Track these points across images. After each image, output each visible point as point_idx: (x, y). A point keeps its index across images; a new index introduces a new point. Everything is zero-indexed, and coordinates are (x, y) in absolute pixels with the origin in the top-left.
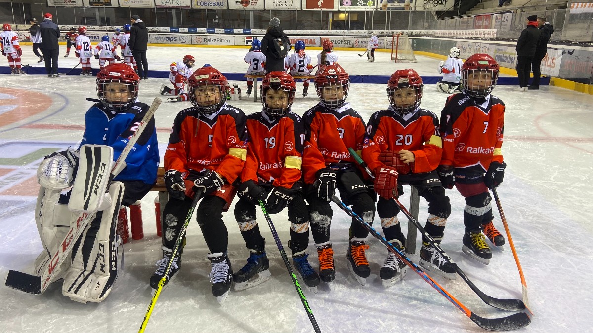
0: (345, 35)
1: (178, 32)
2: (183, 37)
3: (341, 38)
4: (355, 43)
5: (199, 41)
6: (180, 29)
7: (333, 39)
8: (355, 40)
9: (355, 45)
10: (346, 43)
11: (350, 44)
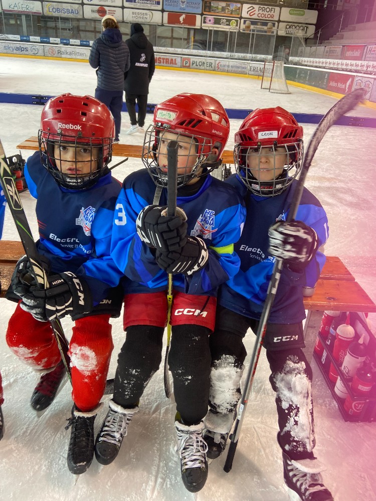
0: (207, 57)
1: (29, 41)
2: (34, 47)
3: (203, 59)
4: (217, 66)
5: (52, 52)
6: (32, 38)
7: (194, 59)
8: (217, 62)
10: (208, 65)
11: (212, 67)
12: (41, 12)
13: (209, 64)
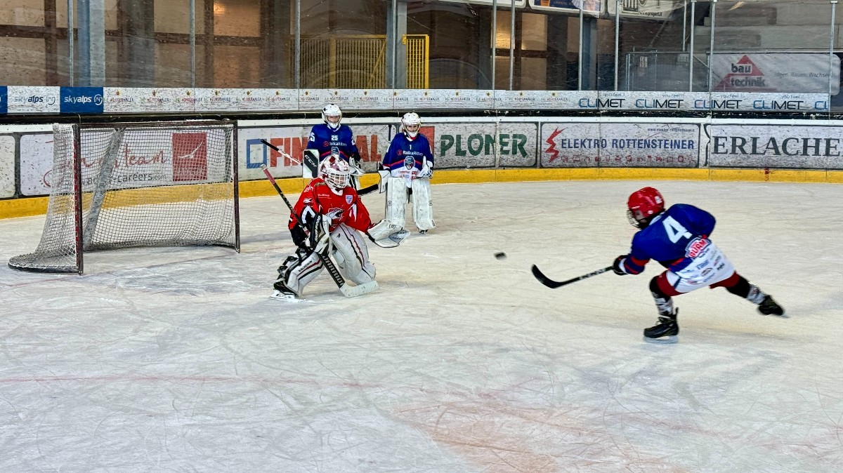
0: (502, 113)
3: (486, 126)
4: (546, 146)
7: (449, 130)
8: (547, 132)
9: (546, 157)
10: (509, 147)
11: (524, 154)
13: (510, 141)
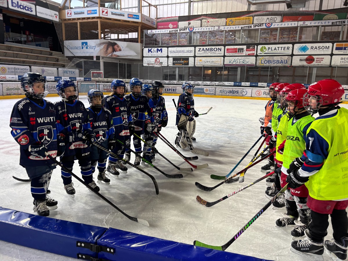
1: (241, 86)
2: (244, 91)
6: (243, 84)
12: (255, 64)
